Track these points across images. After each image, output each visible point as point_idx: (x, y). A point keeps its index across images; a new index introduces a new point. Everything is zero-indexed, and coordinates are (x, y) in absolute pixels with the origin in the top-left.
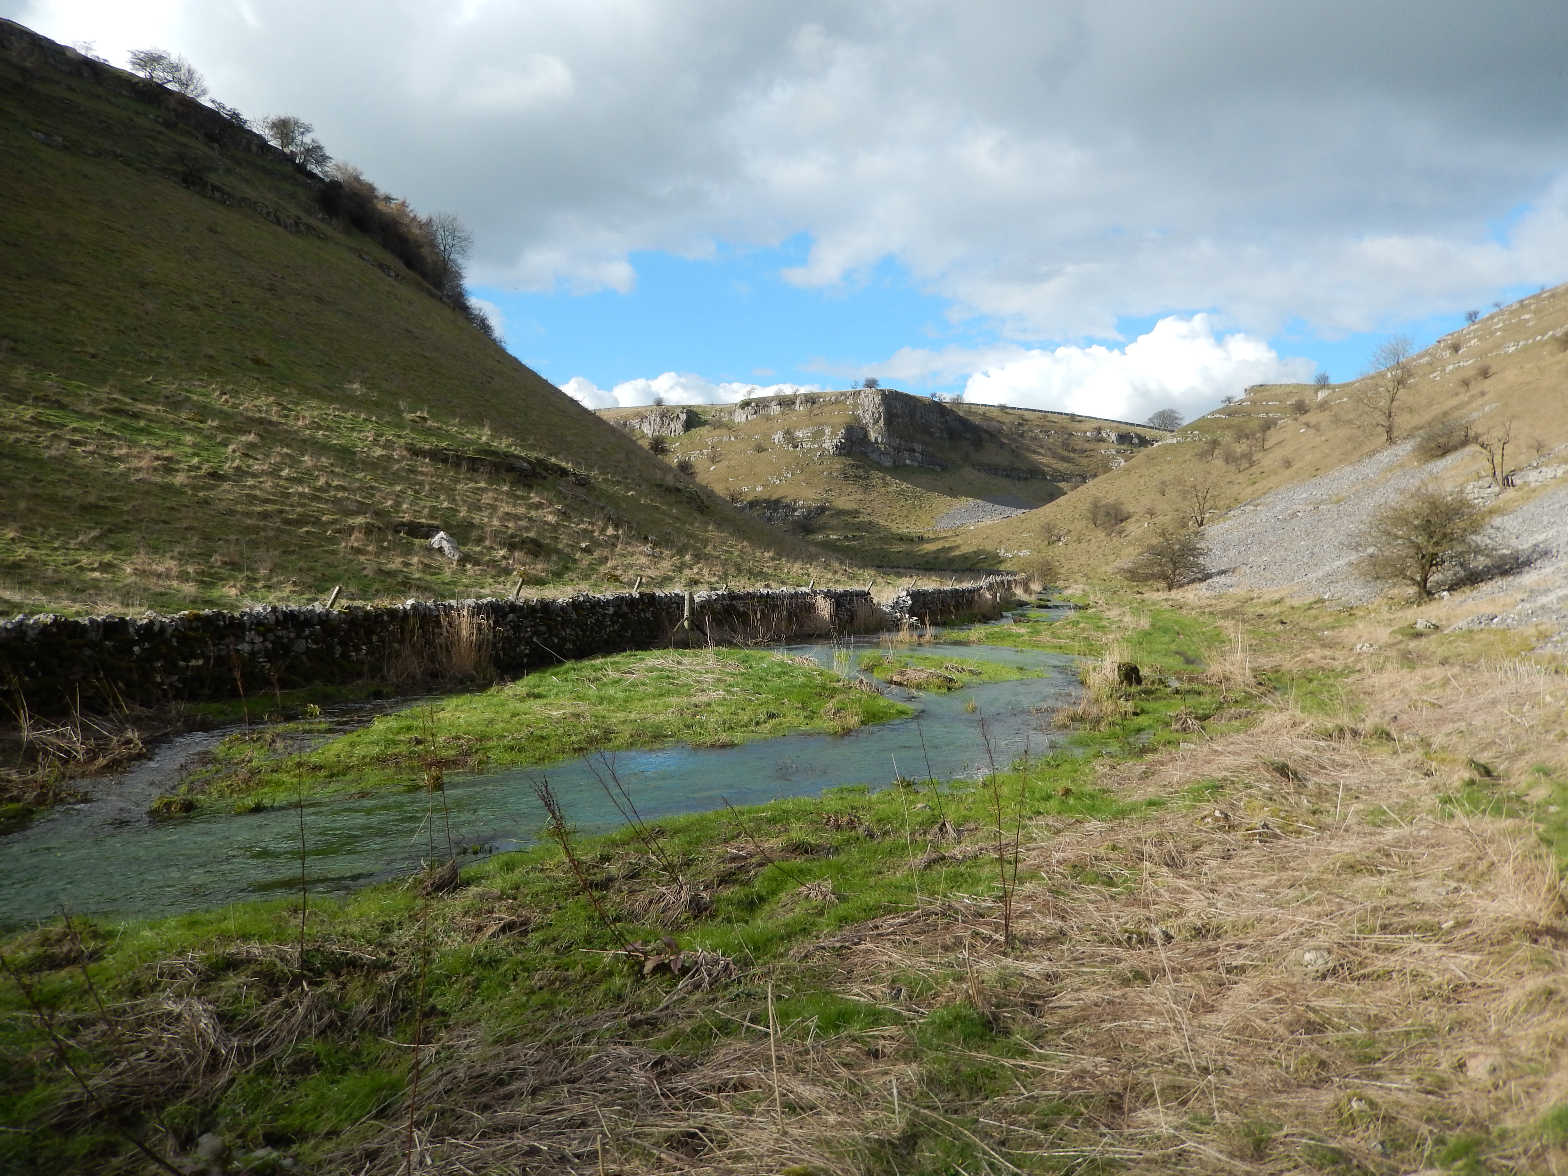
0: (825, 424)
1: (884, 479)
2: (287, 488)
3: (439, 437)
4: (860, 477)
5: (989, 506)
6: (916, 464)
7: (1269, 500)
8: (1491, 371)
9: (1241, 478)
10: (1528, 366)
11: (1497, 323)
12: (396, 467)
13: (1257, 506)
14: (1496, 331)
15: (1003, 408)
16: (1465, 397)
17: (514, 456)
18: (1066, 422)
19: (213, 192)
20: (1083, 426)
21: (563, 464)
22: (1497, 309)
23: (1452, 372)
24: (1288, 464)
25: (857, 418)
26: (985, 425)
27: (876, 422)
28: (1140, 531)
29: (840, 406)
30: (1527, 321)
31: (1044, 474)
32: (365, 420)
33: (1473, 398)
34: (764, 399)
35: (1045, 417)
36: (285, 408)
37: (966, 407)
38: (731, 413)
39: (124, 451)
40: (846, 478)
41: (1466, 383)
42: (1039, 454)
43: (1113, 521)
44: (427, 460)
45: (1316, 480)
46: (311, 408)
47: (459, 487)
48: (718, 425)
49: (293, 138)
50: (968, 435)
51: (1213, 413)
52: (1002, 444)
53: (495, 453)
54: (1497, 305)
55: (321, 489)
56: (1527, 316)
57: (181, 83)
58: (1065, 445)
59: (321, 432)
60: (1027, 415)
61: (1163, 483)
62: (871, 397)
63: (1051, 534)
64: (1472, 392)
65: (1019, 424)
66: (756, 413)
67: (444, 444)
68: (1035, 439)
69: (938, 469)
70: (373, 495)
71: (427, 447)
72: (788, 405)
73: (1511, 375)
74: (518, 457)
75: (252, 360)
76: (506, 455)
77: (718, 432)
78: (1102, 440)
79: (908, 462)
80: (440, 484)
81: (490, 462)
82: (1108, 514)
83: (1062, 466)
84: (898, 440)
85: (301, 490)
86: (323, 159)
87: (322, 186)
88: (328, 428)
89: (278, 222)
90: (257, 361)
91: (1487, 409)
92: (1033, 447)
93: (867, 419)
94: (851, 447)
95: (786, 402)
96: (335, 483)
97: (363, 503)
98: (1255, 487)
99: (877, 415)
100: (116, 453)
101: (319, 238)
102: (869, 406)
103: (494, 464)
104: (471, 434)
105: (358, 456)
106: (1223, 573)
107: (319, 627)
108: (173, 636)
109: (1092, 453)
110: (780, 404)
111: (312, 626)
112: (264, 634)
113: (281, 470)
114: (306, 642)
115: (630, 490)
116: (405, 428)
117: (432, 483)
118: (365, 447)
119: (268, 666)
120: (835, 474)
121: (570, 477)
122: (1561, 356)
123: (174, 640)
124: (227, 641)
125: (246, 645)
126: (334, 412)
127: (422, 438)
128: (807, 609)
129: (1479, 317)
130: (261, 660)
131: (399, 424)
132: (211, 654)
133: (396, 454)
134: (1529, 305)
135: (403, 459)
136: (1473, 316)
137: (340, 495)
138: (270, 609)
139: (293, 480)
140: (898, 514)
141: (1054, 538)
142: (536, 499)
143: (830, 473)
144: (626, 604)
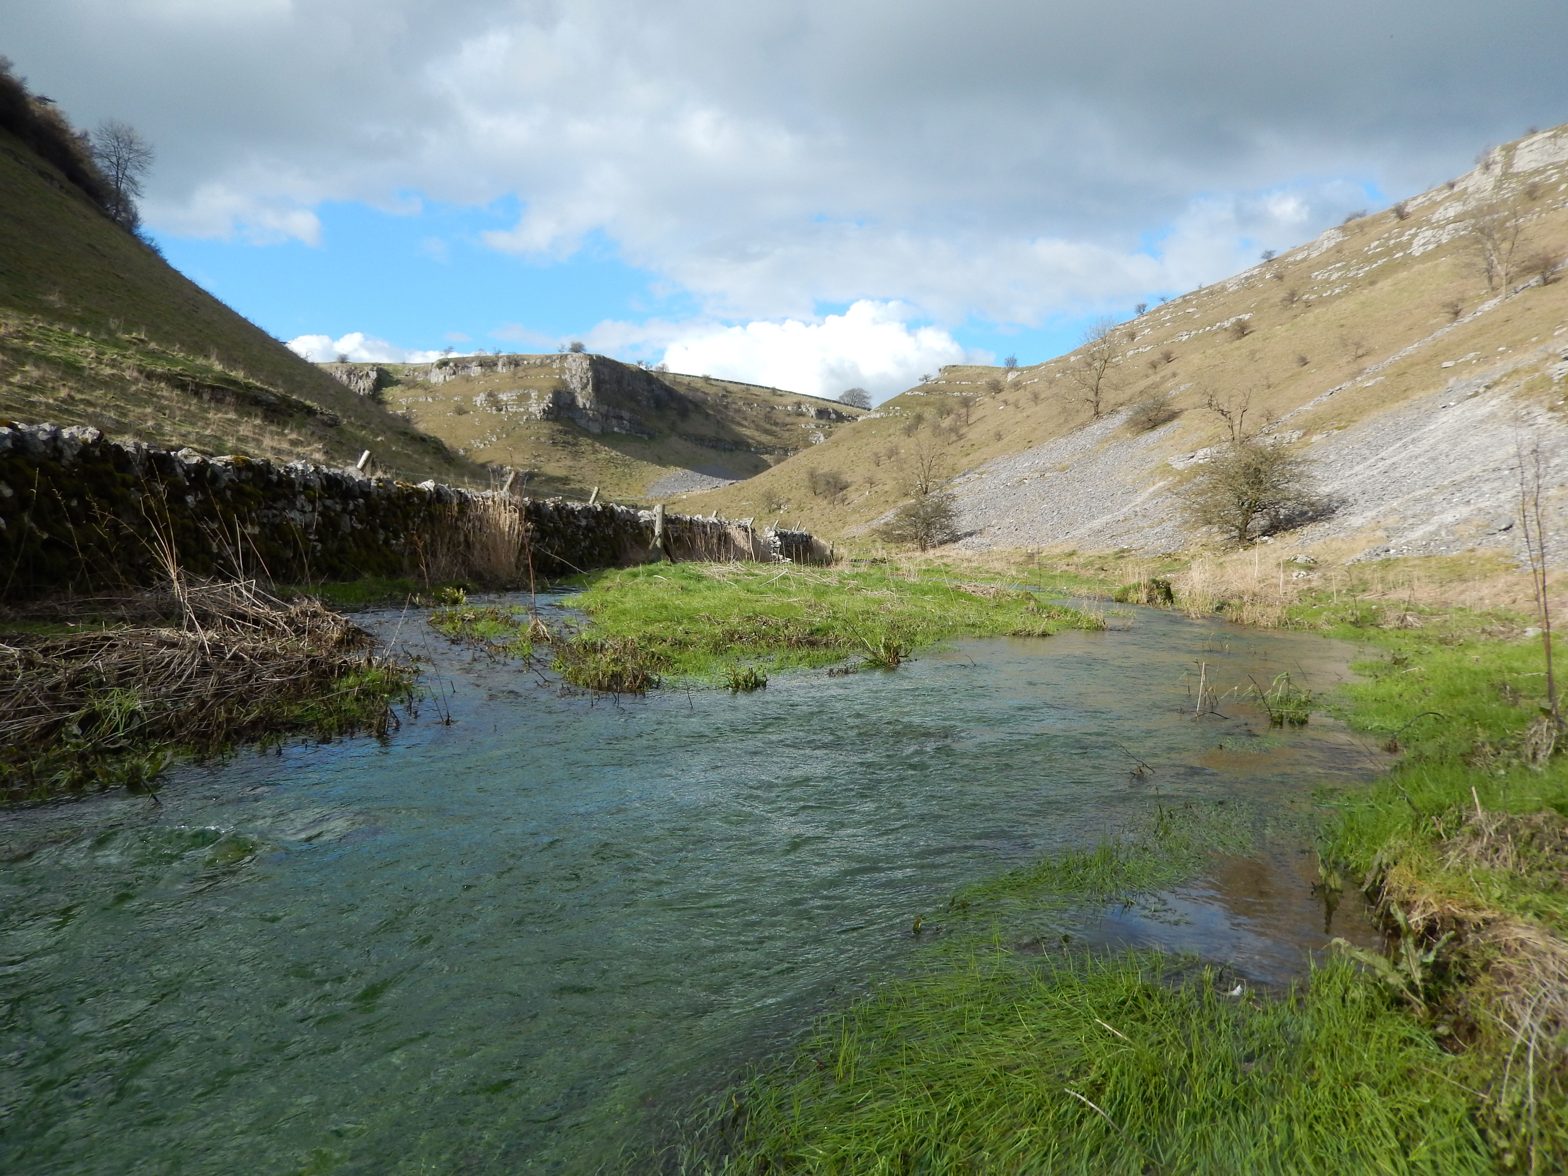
0: (531, 387)
1: (593, 446)
2: (28, 397)
4: (569, 443)
5: (697, 476)
6: (624, 432)
7: (992, 469)
8: (1174, 356)
9: (951, 449)
10: (1209, 352)
11: (1165, 315)
12: (134, 388)
14: (1165, 322)
15: (707, 379)
16: (1157, 378)
17: (257, 388)
18: (767, 396)
20: (785, 400)
21: (308, 403)
23: (1132, 357)
25: (564, 383)
26: (690, 395)
27: (584, 387)
28: (862, 499)
29: (546, 370)
30: (1193, 314)
31: (749, 445)
32: (78, 335)
33: (1164, 379)
34: (464, 359)
35: (748, 389)
37: (671, 377)
38: (426, 373)
40: (555, 444)
41: (1154, 366)
42: (743, 426)
43: (833, 490)
44: (163, 385)
45: (1034, 450)
48: (412, 384)
50: (674, 405)
51: (912, 390)
52: (707, 415)
53: (235, 383)
56: (1191, 310)
58: (768, 418)
60: (731, 387)
61: (876, 454)
62: (578, 361)
63: (771, 502)
64: (1162, 374)
65: (724, 396)
66: (454, 373)
67: (178, 369)
68: (738, 411)
69: (646, 437)
71: (159, 370)
72: (489, 366)
73: (1196, 359)
74: (262, 389)
76: (248, 387)
77: (412, 392)
78: (802, 415)
79: (616, 429)
81: (234, 393)
82: (828, 483)
83: (765, 439)
84: (606, 407)
88: (39, 341)
91: (1182, 388)
92: (738, 419)
93: (575, 384)
94: (559, 412)
95: (487, 364)
98: (970, 458)
99: (585, 381)
102: (576, 370)
103: (237, 396)
104: (200, 361)
105: (87, 373)
106: (971, 534)
107: (361, 501)
108: (227, 487)
109: (793, 427)
110: (481, 365)
111: (355, 498)
112: (312, 501)
113: (8, 376)
114: (351, 519)
115: (377, 436)
116: (127, 349)
117: (180, 408)
118: (90, 364)
119: (319, 547)
120: (542, 440)
121: (318, 416)
122: (1237, 343)
123: (229, 493)
124: (279, 505)
125: (297, 513)
126: (36, 323)
127: (150, 361)
128: (725, 539)
129: (1147, 310)
130: (312, 537)
131: (117, 344)
132: (265, 520)
133: (127, 375)
134: (1190, 301)
135: (136, 381)
136: (1141, 309)
137: (90, 410)
138: (312, 469)
139: (28, 388)
140: (609, 481)
141: (774, 506)
142: (293, 436)
143: (538, 438)
144: (594, 517)
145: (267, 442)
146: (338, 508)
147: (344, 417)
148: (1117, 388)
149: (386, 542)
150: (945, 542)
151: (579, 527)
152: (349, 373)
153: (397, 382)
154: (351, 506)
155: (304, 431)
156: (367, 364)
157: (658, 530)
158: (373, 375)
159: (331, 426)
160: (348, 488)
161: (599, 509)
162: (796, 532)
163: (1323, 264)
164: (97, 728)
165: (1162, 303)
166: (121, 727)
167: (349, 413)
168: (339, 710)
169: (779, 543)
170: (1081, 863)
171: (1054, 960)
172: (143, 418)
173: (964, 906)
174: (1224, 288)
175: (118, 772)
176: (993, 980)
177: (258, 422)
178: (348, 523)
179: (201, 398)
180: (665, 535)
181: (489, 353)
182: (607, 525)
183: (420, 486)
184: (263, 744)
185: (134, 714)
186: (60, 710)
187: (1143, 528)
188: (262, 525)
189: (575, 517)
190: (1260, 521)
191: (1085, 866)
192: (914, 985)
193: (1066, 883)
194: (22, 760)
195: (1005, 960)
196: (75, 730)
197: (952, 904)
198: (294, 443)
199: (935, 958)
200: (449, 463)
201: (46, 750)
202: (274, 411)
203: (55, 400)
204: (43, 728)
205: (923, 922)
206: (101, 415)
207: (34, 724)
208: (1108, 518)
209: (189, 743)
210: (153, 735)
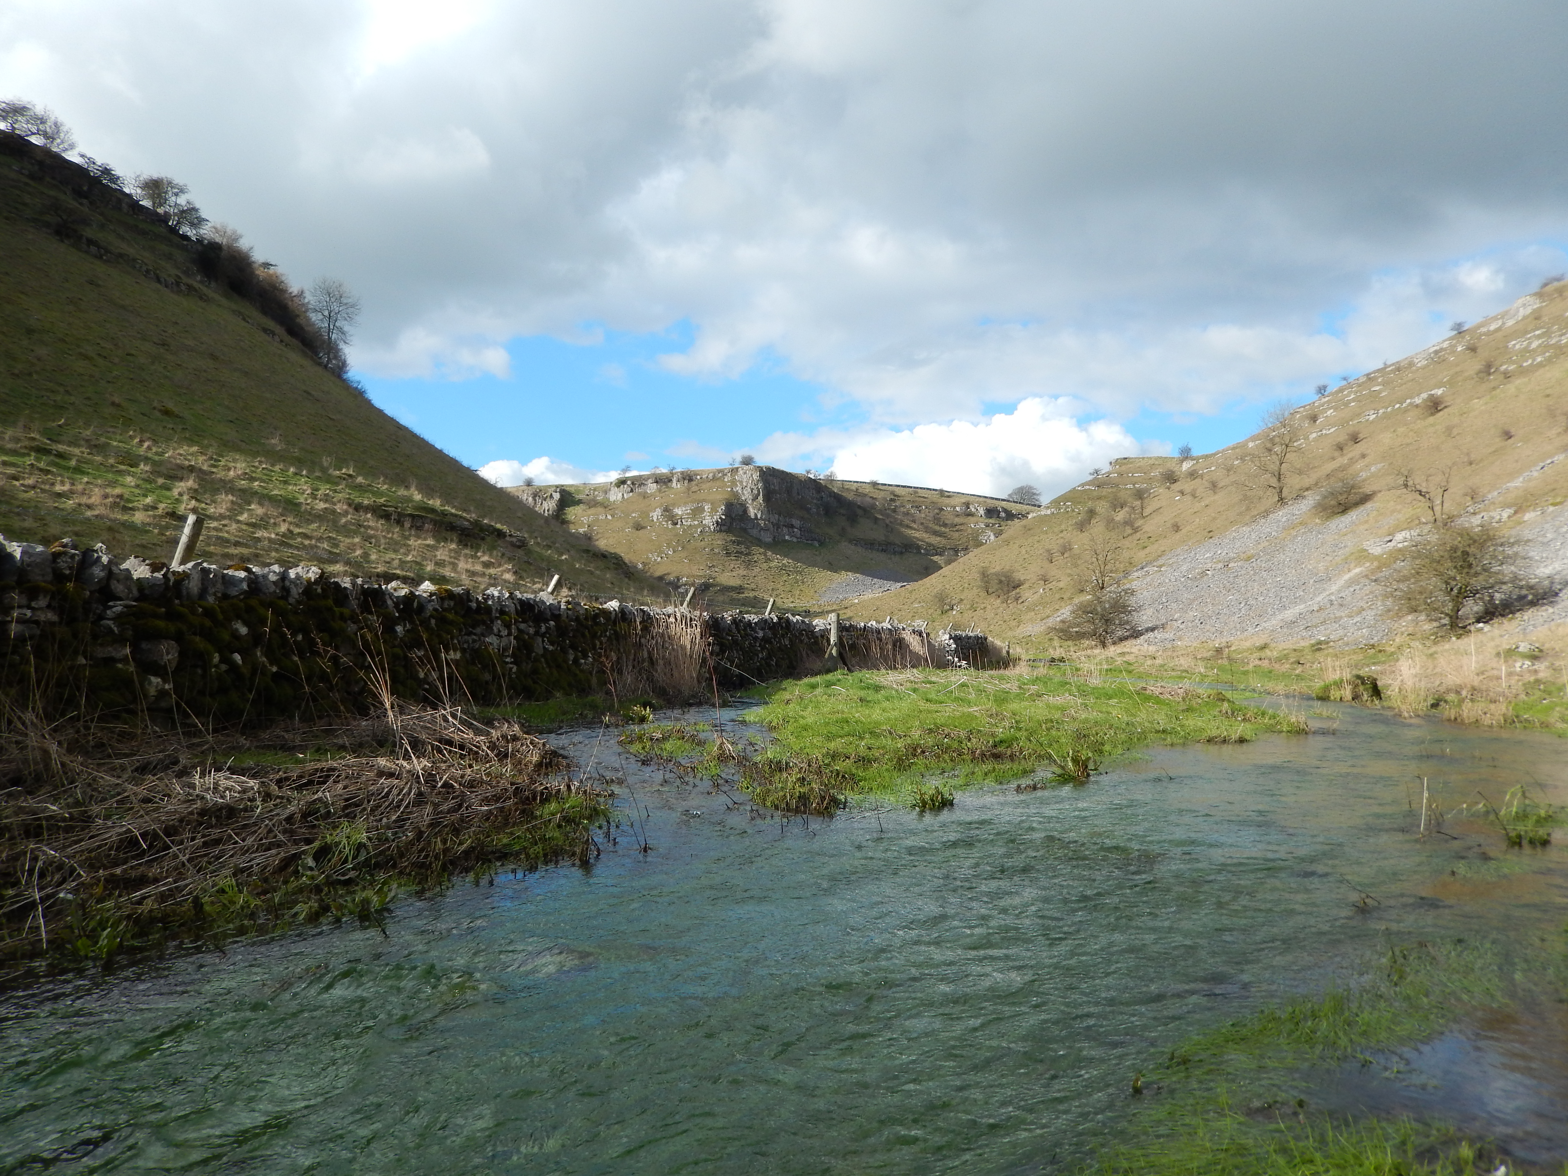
0: (704, 500)
1: (765, 555)
2: (254, 533)
3: (374, 494)
4: (741, 553)
5: (868, 580)
6: (795, 540)
7: (1171, 561)
8: (1361, 436)
9: (1126, 543)
10: (1401, 430)
11: (1348, 395)
12: (344, 520)
13: (1161, 566)
14: (1349, 402)
15: (874, 484)
16: (1345, 460)
17: (452, 514)
18: (935, 497)
19: (88, 246)
20: (952, 501)
21: (498, 526)
22: (1345, 383)
23: (1315, 440)
24: (1177, 528)
25: (736, 495)
26: (859, 500)
27: (755, 498)
28: (1036, 597)
29: (718, 483)
30: (1380, 392)
31: (919, 548)
32: (296, 474)
33: (1352, 461)
34: (640, 476)
35: (916, 492)
36: (211, 458)
37: (839, 484)
38: (606, 492)
39: (67, 487)
40: (728, 554)
41: (1340, 448)
42: (911, 528)
43: (1006, 589)
44: (369, 515)
45: (1215, 540)
46: (235, 461)
47: (410, 543)
48: (593, 503)
49: (166, 200)
50: (842, 511)
51: (1083, 485)
52: (876, 519)
53: (433, 510)
54: (1345, 379)
55: (284, 535)
56: (1377, 388)
57: (46, 135)
58: (937, 520)
59: (256, 483)
60: (898, 491)
61: (1048, 551)
62: (749, 473)
63: (944, 604)
64: (1350, 455)
65: (891, 500)
66: (632, 491)
67: (382, 500)
68: (907, 514)
69: (816, 544)
70: (336, 546)
71: (366, 502)
72: (665, 483)
73: (1386, 438)
74: (456, 516)
75: (160, 411)
76: (444, 514)
77: (593, 511)
78: (971, 515)
79: (787, 537)
80: (391, 538)
81: (432, 520)
82: (1001, 582)
83: (935, 540)
84: (777, 516)
85: (266, 535)
86: (197, 222)
87: (200, 248)
88: (262, 481)
89: (158, 280)
90: (167, 412)
91: (1373, 469)
92: (906, 522)
93: (746, 496)
94: (731, 524)
95: (663, 481)
96: (297, 530)
97: (330, 552)
98: (1147, 551)
99: (756, 492)
100: (58, 488)
101: (201, 298)
102: (747, 482)
103: (435, 522)
104: (402, 492)
105: (303, 508)
106: (1152, 629)
107: (552, 623)
108: (431, 616)
109: (962, 527)
110: (657, 482)
111: (546, 621)
112: (508, 626)
113: (237, 515)
114: (543, 641)
115: (562, 555)
116: (337, 484)
117: (385, 537)
118: (306, 499)
119: (514, 670)
120: (716, 551)
121: (508, 538)
122: (1431, 419)
123: (433, 621)
124: (478, 630)
125: (495, 638)
126: (261, 465)
127: (358, 494)
128: (899, 644)
129: (1329, 390)
130: (508, 660)
131: (329, 480)
132: (465, 646)
133: (339, 508)
134: (1376, 378)
135: (346, 513)
136: (1321, 390)
137: (307, 542)
138: (507, 595)
139: (254, 525)
140: (782, 588)
141: (947, 607)
142: (486, 558)
143: (712, 550)
144: (770, 628)
145: (462, 565)
146: (532, 631)
147: (531, 538)
148: (1300, 473)
149: (576, 661)
150: (1126, 638)
151: (756, 638)
152: (535, 495)
153: (579, 502)
154: (543, 629)
155: (495, 553)
156: (550, 486)
157: (833, 638)
158: (557, 496)
159: (519, 547)
160: (540, 611)
161: (775, 620)
162: (971, 634)
163: (1520, 332)
164: (329, 860)
165: (1344, 383)
166: (350, 859)
167: (536, 534)
168: (543, 839)
169: (954, 646)
170: (1309, 1013)
171: (1290, 1129)
172: (352, 548)
173: (1185, 1061)
174: (1411, 364)
175: (350, 905)
176: (1226, 1150)
177: (453, 546)
178: (541, 645)
179: (403, 526)
180: (840, 643)
181: (664, 470)
182: (783, 636)
183: (605, 606)
184: (477, 875)
185: (360, 846)
186: (296, 843)
187: (1341, 617)
188: (463, 651)
189: (753, 629)
190: (1471, 607)
191: (1314, 1016)
192: (1139, 1153)
193: (1294, 1036)
194: (265, 893)
195: (1236, 1126)
196: (311, 862)
197: (1172, 1059)
198: (487, 565)
199: (1159, 1122)
200: (629, 578)
201: (286, 882)
202: (466, 536)
203: (277, 534)
204: (282, 861)
205: (1142, 1079)
206: (316, 546)
207: (275, 857)
208: (1300, 608)
209: (409, 874)
210: (377, 866)
